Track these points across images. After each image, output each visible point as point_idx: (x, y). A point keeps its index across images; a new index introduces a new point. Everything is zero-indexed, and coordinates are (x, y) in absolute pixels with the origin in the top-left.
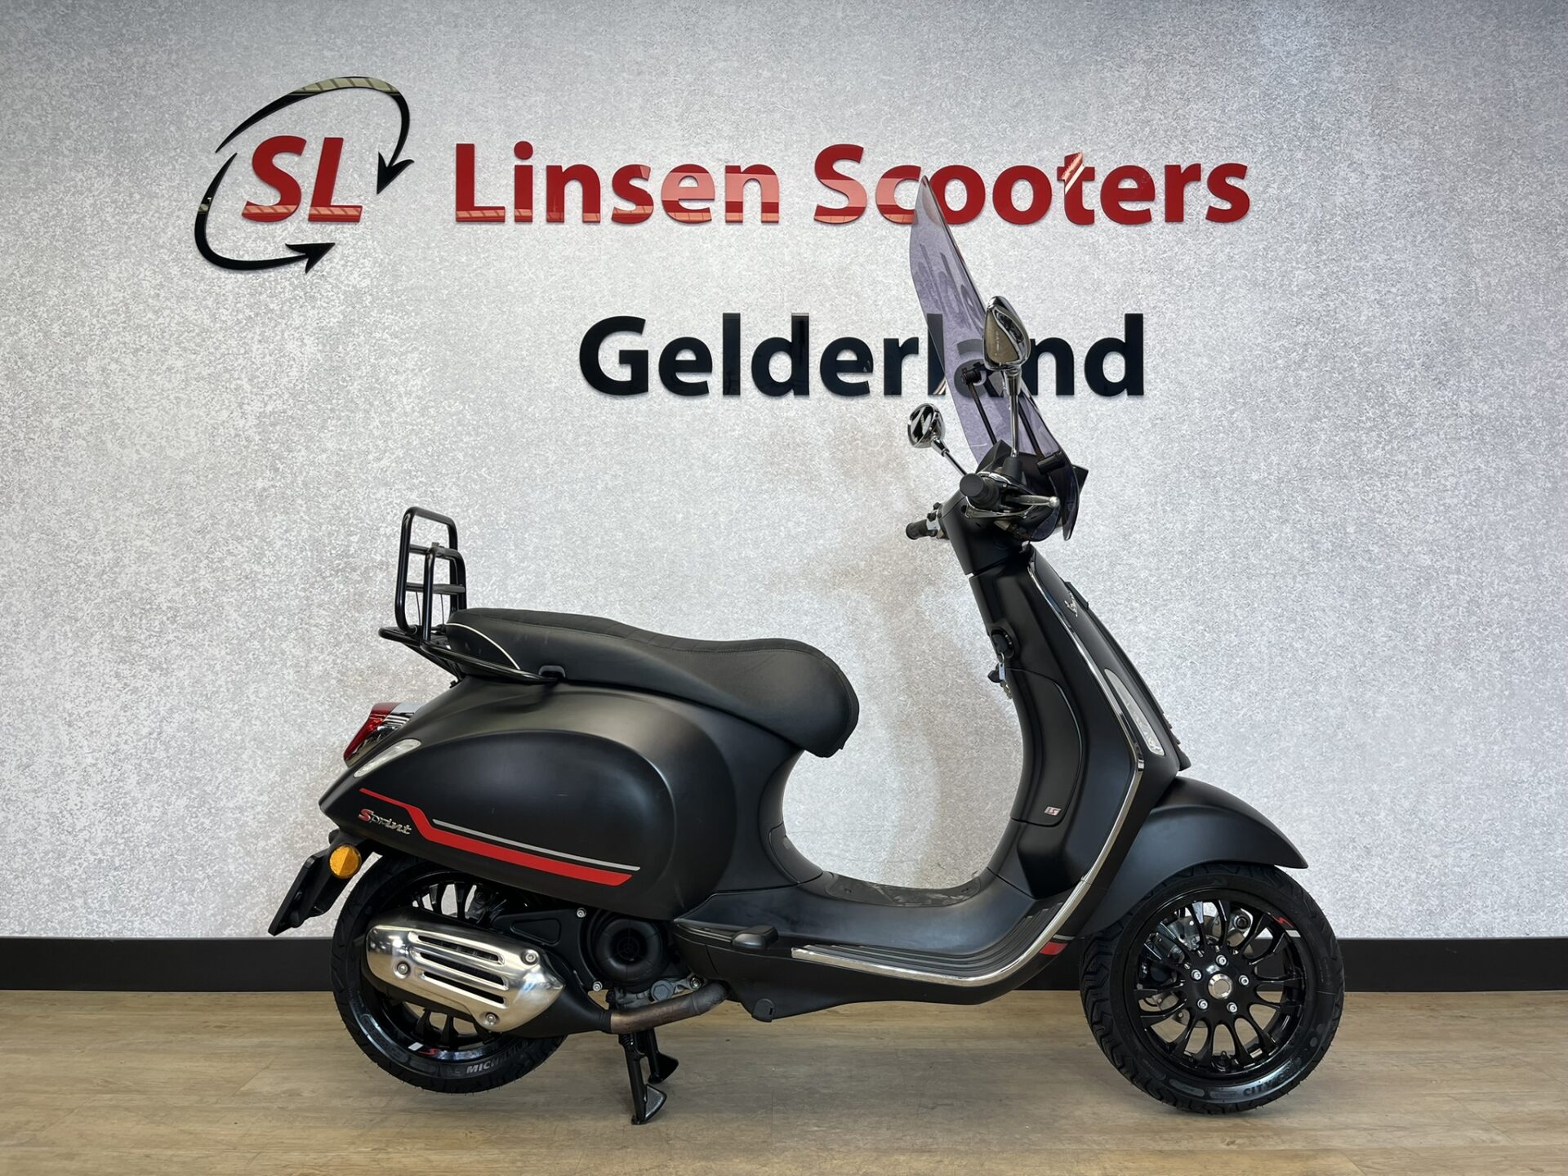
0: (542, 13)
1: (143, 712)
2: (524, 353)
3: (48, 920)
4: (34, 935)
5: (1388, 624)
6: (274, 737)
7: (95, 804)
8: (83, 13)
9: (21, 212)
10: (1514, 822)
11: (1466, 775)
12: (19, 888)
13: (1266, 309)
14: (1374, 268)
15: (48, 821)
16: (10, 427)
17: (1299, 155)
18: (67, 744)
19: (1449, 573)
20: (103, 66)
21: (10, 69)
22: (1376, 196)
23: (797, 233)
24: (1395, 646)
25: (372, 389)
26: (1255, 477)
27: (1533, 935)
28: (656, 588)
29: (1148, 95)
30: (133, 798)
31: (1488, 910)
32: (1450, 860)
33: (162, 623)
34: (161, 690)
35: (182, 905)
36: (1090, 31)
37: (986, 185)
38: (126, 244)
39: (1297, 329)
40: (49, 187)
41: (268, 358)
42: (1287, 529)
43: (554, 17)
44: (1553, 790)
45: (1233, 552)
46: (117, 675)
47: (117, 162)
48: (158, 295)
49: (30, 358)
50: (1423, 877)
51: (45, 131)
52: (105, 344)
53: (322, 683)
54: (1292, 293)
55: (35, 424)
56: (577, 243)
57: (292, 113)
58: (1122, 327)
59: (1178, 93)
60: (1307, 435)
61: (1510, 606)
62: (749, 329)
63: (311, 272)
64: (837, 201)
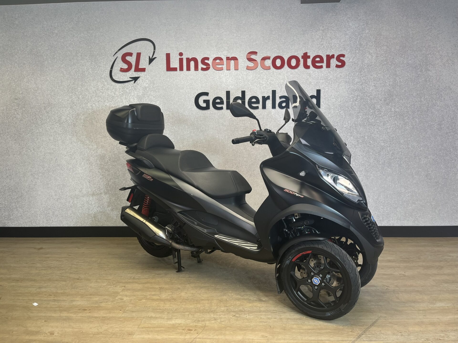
0: (184, 22)
2: (182, 101)
3: (87, 223)
4: (84, 226)
5: (374, 159)
7: (96, 199)
8: (80, 23)
9: (70, 70)
10: (400, 201)
11: (389, 191)
13: (349, 88)
14: (374, 78)
16: (72, 119)
17: (357, 51)
19: (387, 147)
20: (86, 36)
21: (65, 37)
22: (375, 61)
23: (242, 72)
24: (375, 164)
26: (345, 126)
27: (403, 225)
29: (323, 38)
30: (104, 198)
31: (393, 220)
32: (385, 209)
33: (107, 161)
34: (108, 175)
36: (309, 23)
37: (285, 60)
38: (95, 77)
39: (356, 92)
40: (76, 64)
42: (352, 138)
43: (187, 23)
44: (409, 194)
46: (99, 172)
47: (91, 58)
48: (102, 89)
49: (75, 103)
50: (379, 213)
51: (74, 52)
52: (92, 100)
54: (355, 84)
55: (78, 118)
56: (193, 75)
57: (129, 47)
58: (316, 92)
59: (330, 37)
60: (357, 116)
61: (401, 154)
62: (232, 94)
63: (135, 83)
64: (251, 64)
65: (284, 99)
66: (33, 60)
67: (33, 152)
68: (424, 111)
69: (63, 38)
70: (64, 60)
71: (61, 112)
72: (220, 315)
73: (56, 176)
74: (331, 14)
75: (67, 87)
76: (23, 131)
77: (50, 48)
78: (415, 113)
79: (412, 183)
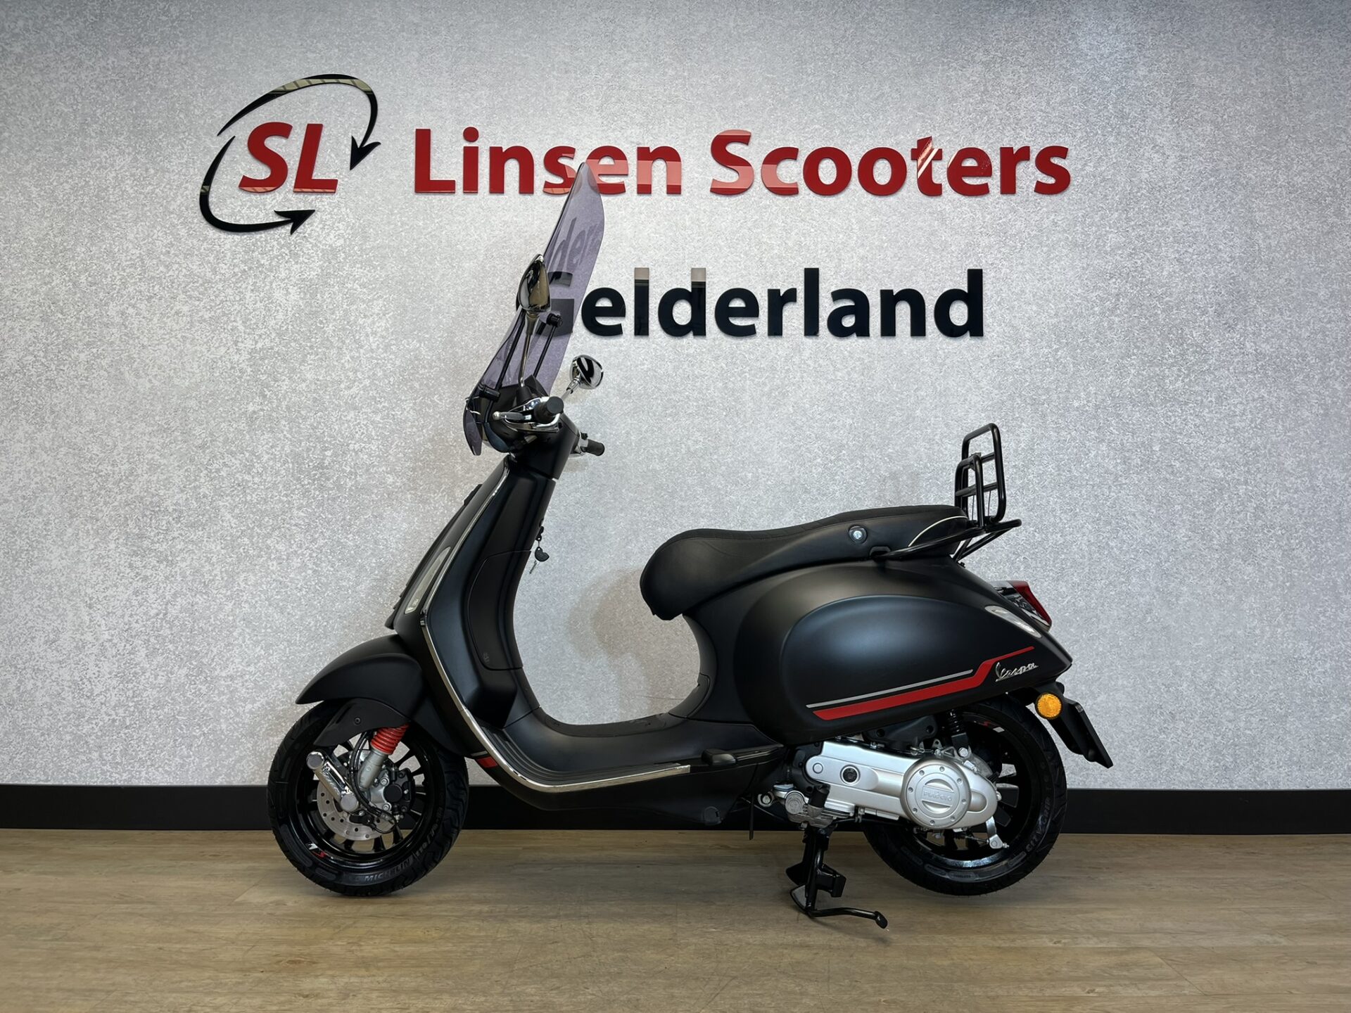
0: (487, 23)
1: (152, 597)
2: (471, 301)
3: (68, 771)
4: (57, 783)
5: (1188, 527)
6: (260, 618)
7: (110, 673)
8: (109, 21)
9: (55, 184)
10: (1295, 692)
11: (1253, 652)
12: (45, 744)
13: (1085, 265)
14: (1174, 232)
15: (70, 687)
16: (43, 360)
17: (1112, 139)
18: (88, 623)
19: (1239, 484)
20: (125, 64)
21: (48, 66)
22: (1175, 173)
23: (696, 203)
24: (1194, 545)
25: (344, 329)
26: (1076, 404)
27: (1312, 787)
29: (986, 91)
30: (142, 668)
31: (1275, 766)
32: (1242, 724)
33: (169, 522)
34: (167, 578)
35: (182, 757)
36: (938, 38)
37: (852, 164)
38: (142, 209)
39: (1110, 282)
40: (79, 163)
41: (259, 305)
42: (1104, 447)
43: (497, 26)
44: (1328, 665)
45: (1058, 466)
46: (131, 566)
47: (136, 143)
48: (169, 252)
49: (61, 303)
50: (1219, 738)
51: (75, 118)
52: (124, 292)
53: (300, 573)
54: (1106, 252)
55: (65, 357)
56: (515, 210)
57: (281, 104)
58: (966, 280)
59: (1009, 87)
60: (1119, 369)
61: (1290, 512)
62: (657, 281)
63: (295, 235)
64: (729, 176)
65: (849, 303)
69: (41, 71)
70: (38, 148)
71: (6, 337)
74: (1012, 11)
75: (34, 244)
78: (1330, 361)
79: (1334, 620)
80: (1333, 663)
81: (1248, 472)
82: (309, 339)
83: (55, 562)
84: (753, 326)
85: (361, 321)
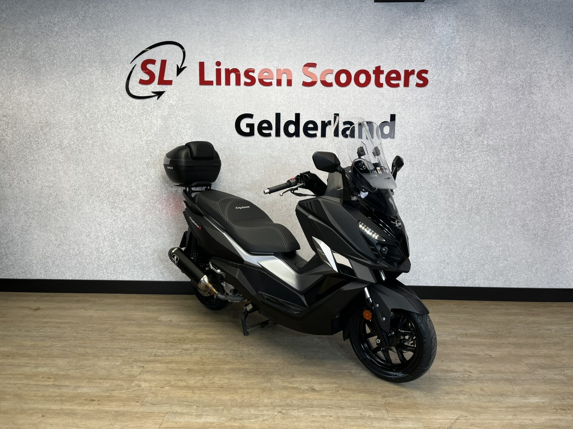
0: (223, 21)
1: (119, 222)
2: (220, 124)
3: (97, 275)
4: (93, 279)
5: (459, 203)
6: (154, 229)
7: (108, 246)
8: (88, 19)
9: (74, 80)
10: (489, 257)
11: (476, 244)
12: (88, 267)
13: (431, 113)
14: (463, 101)
15: (95, 250)
16: (77, 143)
17: (444, 67)
18: (99, 230)
19: (476, 189)
20: (95, 35)
21: (67, 36)
22: (466, 80)
23: (297, 89)
24: (460, 209)
25: (177, 133)
26: (425, 162)
27: (492, 286)
28: (257, 191)
29: (401, 48)
30: (118, 244)
31: (480, 280)
32: (470, 267)
34: (123, 216)
35: (132, 272)
36: (384, 28)
37: (352, 75)
38: (106, 90)
39: (440, 119)
40: (82, 73)
41: (147, 125)
42: (433, 176)
43: (227, 22)
44: (501, 249)
45: (417, 183)
46: (111, 212)
47: (102, 66)
48: (116, 106)
49: (81, 123)
50: (462, 271)
51: (79, 56)
52: (102, 120)
53: (166, 215)
54: (439, 108)
55: (84, 142)
56: (234, 91)
57: (152, 52)
58: (390, 118)
59: (409, 47)
60: (440, 150)
61: (493, 199)
62: (283, 117)
63: (159, 100)
64: (309, 80)
65: (348, 126)
66: (26, 65)
67: (27, 184)
68: (525, 146)
69: (65, 38)
70: (67, 67)
71: (63, 135)
72: (262, 410)
73: (57, 215)
74: (412, 17)
75: (70, 102)
76: (14, 157)
77: (49, 51)
78: (513, 147)
79: (504, 234)
80: (502, 248)
81: (480, 185)
82: (165, 136)
83: (87, 210)
84: (316, 134)
85: (183, 131)
